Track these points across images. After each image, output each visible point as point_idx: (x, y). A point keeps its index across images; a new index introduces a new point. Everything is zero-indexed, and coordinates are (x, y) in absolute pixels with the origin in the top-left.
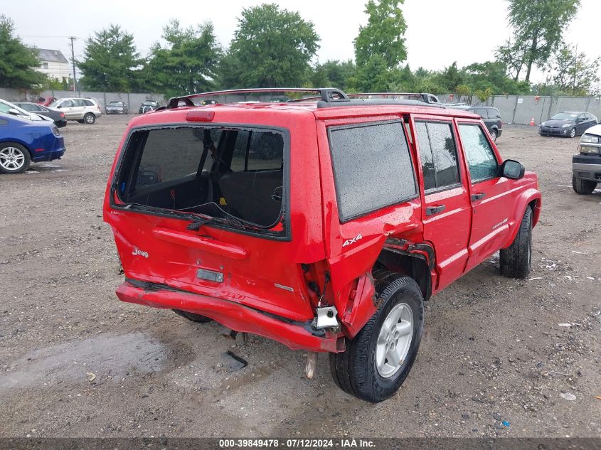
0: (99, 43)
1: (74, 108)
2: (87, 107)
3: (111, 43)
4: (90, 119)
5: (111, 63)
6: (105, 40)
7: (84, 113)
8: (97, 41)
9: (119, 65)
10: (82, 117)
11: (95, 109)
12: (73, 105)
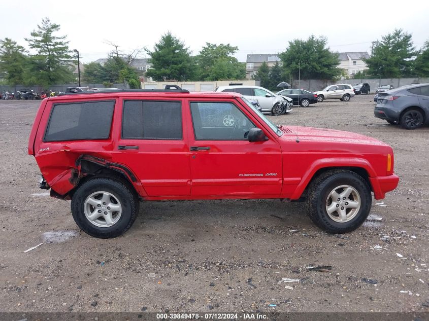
0: (384, 44)
1: (337, 91)
2: (346, 90)
3: (393, 42)
4: (347, 98)
5: (389, 57)
6: (389, 41)
7: (343, 94)
8: (382, 43)
9: (395, 59)
10: (341, 97)
11: (351, 91)
12: (336, 89)
